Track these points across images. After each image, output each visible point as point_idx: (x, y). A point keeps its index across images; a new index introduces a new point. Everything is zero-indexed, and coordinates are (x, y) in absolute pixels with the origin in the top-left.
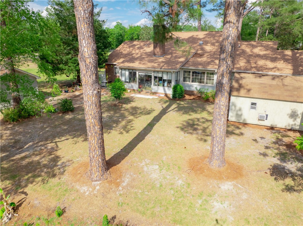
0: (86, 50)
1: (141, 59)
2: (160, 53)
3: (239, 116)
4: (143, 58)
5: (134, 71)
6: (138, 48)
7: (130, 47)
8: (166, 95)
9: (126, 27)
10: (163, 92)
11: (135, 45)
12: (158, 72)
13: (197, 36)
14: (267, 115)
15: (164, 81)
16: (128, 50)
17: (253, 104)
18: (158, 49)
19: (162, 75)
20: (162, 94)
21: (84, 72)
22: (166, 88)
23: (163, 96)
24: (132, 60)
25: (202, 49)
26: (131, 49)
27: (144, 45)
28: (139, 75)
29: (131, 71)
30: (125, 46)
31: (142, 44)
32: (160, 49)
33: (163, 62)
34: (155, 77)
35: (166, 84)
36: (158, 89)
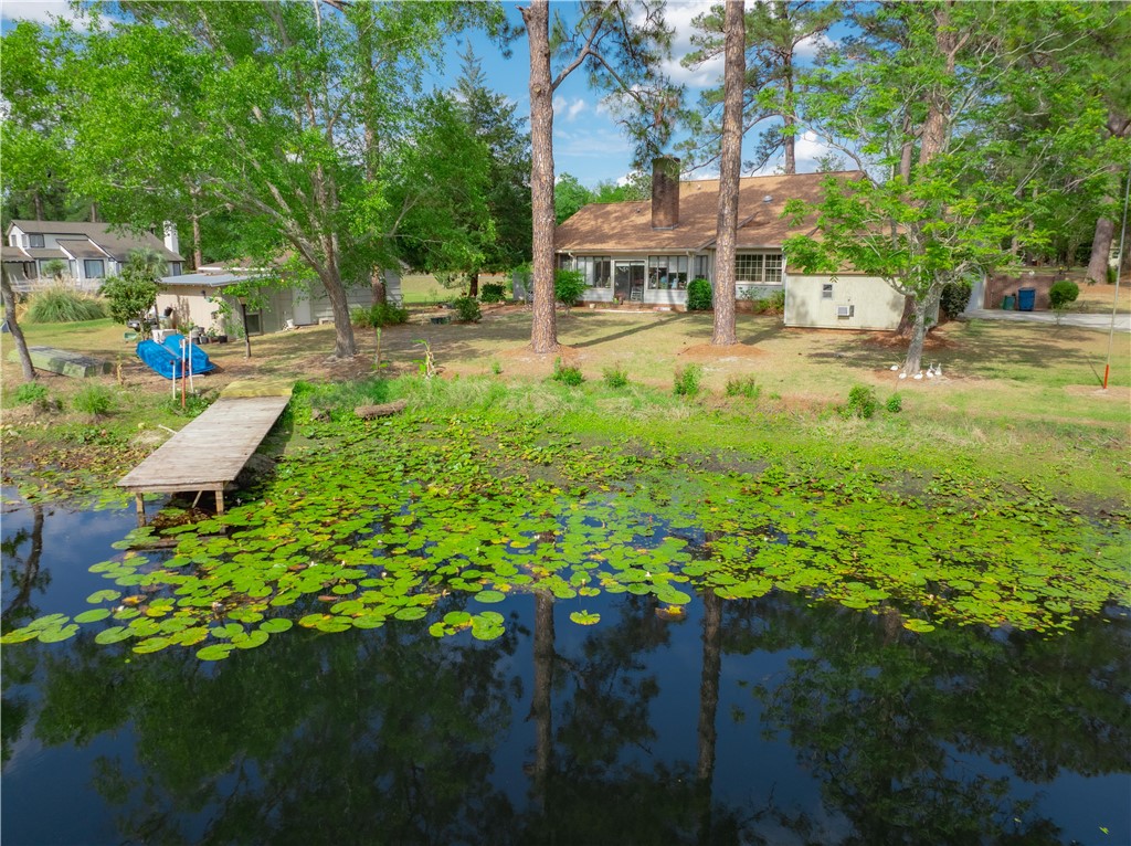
0: (542, 165)
1: (621, 236)
2: (665, 223)
3: (801, 315)
4: (628, 234)
5: (605, 260)
6: (617, 219)
7: (596, 218)
8: (673, 307)
9: (591, 191)
10: (667, 302)
11: (609, 213)
12: (658, 257)
13: (761, 186)
14: (852, 307)
15: (672, 277)
16: (593, 223)
17: (828, 287)
18: (661, 216)
19: (668, 265)
20: (665, 306)
21: (538, 194)
22: (675, 293)
23: (668, 309)
24: (603, 238)
25: (767, 213)
26: (600, 220)
27: (631, 212)
28: (617, 268)
29: (599, 260)
30: (586, 215)
31: (626, 210)
32: (666, 214)
33: (669, 238)
34: (653, 271)
35: (674, 285)
36: (656, 296)
